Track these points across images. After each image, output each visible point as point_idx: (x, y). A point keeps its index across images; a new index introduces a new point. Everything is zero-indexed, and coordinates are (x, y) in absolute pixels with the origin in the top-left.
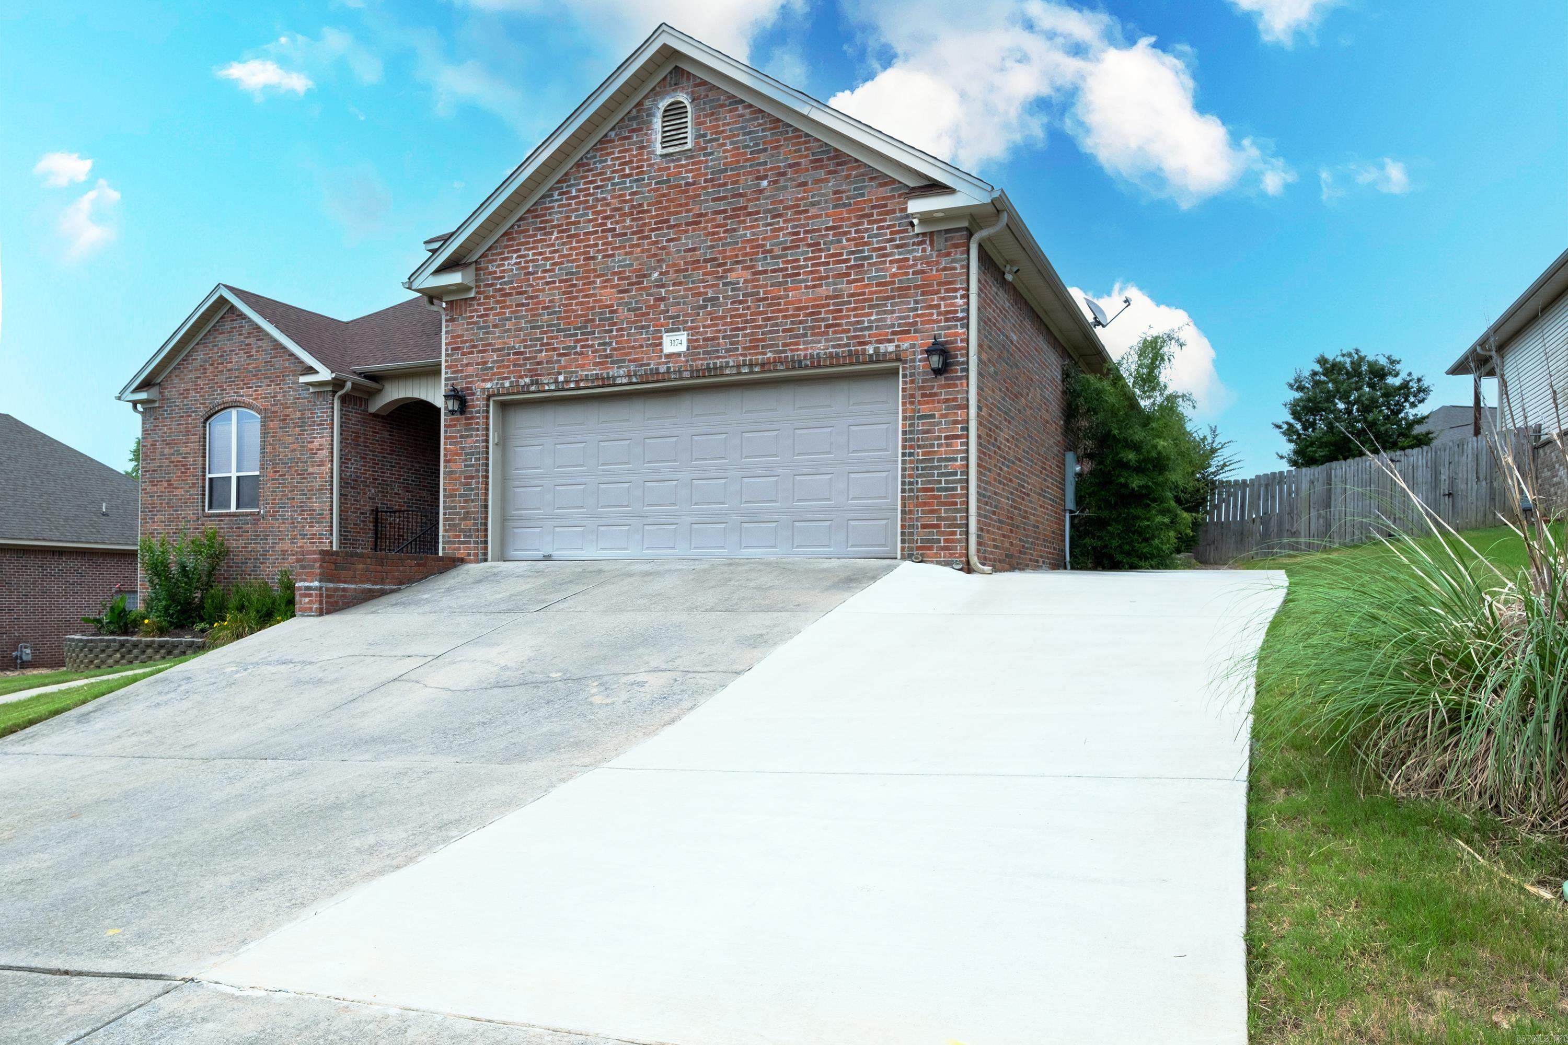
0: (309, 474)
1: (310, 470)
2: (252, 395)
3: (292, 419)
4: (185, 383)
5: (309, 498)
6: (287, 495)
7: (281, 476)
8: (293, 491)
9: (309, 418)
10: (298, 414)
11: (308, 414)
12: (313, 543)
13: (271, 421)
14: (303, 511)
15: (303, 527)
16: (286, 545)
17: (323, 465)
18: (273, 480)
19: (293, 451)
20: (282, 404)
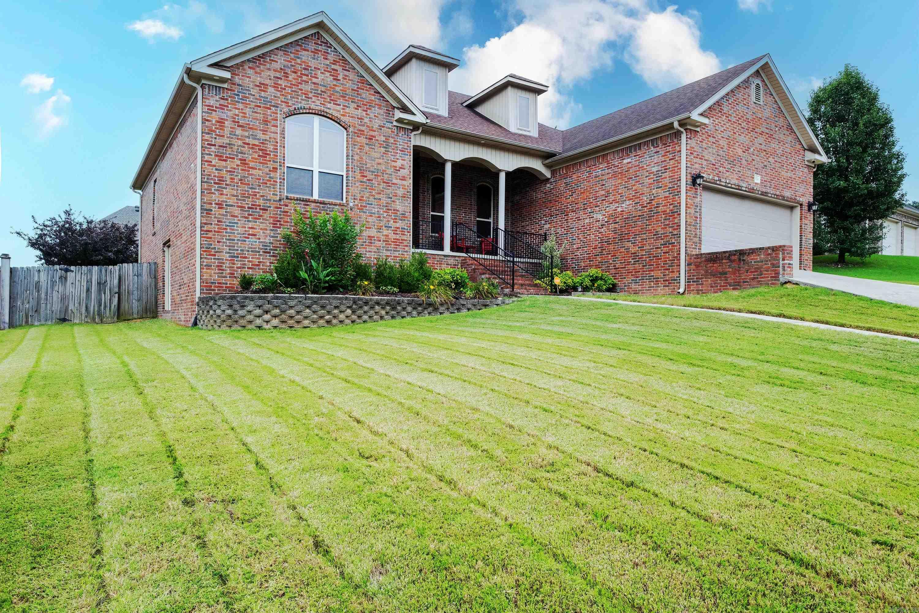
0: (393, 184)
1: (394, 181)
2: (339, 111)
3: (377, 140)
4: (261, 77)
5: (394, 201)
6: (374, 196)
7: (368, 180)
8: (380, 193)
9: (392, 143)
10: (383, 139)
11: (392, 140)
12: (397, 234)
13: (358, 136)
14: (388, 209)
15: (388, 221)
16: (373, 232)
17: (405, 180)
18: (361, 182)
19: (379, 164)
20: (368, 126)
